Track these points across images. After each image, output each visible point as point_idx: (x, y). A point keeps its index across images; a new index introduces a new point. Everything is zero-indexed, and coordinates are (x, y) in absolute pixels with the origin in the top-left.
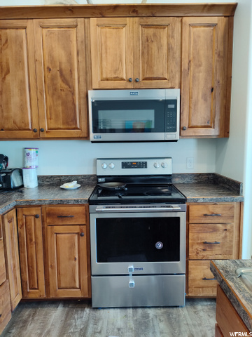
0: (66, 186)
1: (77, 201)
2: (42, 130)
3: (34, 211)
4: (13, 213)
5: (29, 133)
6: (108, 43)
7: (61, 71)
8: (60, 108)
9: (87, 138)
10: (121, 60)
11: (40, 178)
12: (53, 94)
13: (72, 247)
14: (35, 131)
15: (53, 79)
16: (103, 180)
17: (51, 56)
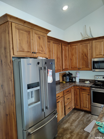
0: (86, 82)
1: (87, 86)
2: (80, 68)
3: (78, 87)
4: (73, 87)
5: (77, 69)
6: (98, 46)
7: (85, 54)
8: (85, 63)
9: (91, 70)
10: (101, 50)
11: (80, 79)
12: (83, 60)
13: (86, 97)
14: (78, 68)
15: (83, 56)
16: (97, 81)
17: (83, 51)
